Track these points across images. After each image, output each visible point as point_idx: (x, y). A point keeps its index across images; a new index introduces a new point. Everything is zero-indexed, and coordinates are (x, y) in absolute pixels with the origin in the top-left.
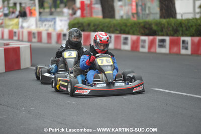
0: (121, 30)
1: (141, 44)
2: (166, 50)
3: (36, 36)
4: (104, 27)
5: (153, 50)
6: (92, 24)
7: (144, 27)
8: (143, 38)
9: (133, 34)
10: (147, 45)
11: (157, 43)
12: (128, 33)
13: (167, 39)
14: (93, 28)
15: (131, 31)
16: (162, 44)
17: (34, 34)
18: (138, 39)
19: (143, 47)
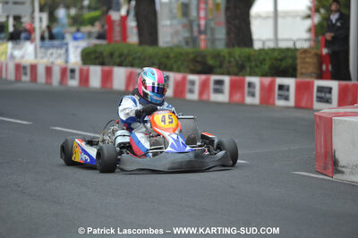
0: (161, 64)
1: (188, 86)
2: (223, 98)
3: (29, 71)
4: (134, 59)
5: (205, 97)
6: (117, 54)
7: (194, 60)
8: (191, 77)
9: (178, 71)
10: (197, 88)
11: (212, 86)
12: (171, 70)
13: (227, 79)
14: (118, 60)
15: (175, 66)
16: (218, 87)
17: (25, 68)
18: (184, 79)
19: (191, 91)
